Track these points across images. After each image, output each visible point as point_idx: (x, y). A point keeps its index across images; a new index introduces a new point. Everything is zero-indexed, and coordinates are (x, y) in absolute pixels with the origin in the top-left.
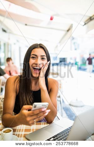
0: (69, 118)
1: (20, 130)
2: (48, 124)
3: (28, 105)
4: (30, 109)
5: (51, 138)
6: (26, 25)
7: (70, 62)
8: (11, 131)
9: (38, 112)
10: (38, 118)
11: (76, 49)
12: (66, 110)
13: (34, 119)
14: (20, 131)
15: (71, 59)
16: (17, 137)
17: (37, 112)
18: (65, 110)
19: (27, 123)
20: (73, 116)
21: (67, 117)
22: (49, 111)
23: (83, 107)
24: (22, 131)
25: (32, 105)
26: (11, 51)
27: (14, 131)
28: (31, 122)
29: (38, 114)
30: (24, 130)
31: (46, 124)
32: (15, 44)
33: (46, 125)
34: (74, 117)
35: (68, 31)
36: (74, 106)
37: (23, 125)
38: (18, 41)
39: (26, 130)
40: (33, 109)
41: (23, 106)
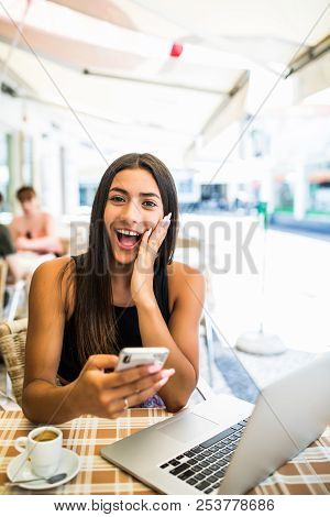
0: (233, 393)
1: (82, 432)
2: (171, 415)
3: (104, 353)
4: (110, 366)
5: (182, 457)
6: (86, 72)
7: (237, 200)
8: (56, 435)
9: (137, 377)
10: (134, 393)
11: (258, 155)
12: (225, 365)
13: (125, 398)
14: (81, 436)
15: (241, 187)
16: (73, 453)
17: (135, 375)
18: (219, 368)
19: (102, 411)
20: (246, 387)
21: (229, 389)
22: (171, 372)
23: (281, 358)
24: (89, 437)
25: (117, 354)
26: (32, 163)
27: (66, 434)
28: (113, 408)
29: (135, 382)
30: (94, 434)
31: (163, 414)
32: (44, 136)
33: (164, 417)
34: (251, 391)
35: (232, 94)
36: (253, 354)
37: (89, 416)
38: (54, 125)
39: (101, 433)
40: (121, 366)
41: (87, 358)
